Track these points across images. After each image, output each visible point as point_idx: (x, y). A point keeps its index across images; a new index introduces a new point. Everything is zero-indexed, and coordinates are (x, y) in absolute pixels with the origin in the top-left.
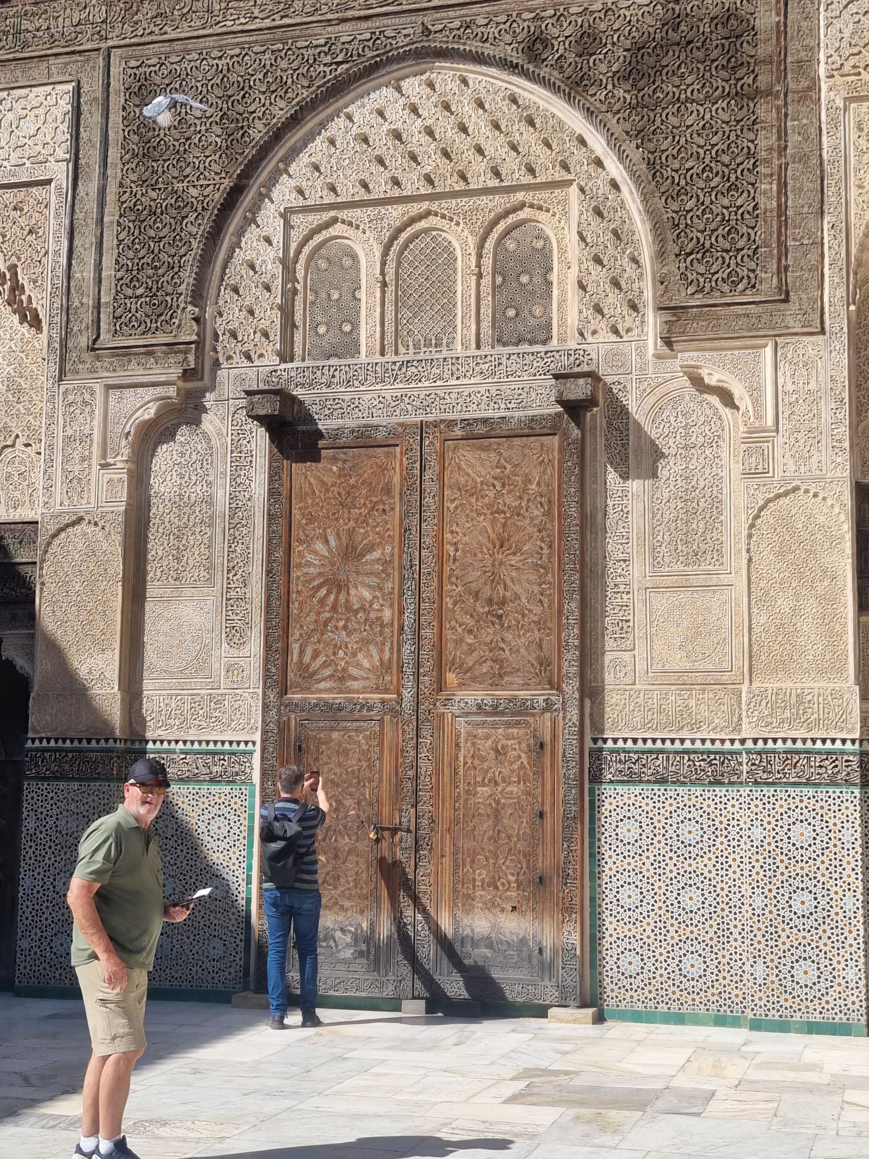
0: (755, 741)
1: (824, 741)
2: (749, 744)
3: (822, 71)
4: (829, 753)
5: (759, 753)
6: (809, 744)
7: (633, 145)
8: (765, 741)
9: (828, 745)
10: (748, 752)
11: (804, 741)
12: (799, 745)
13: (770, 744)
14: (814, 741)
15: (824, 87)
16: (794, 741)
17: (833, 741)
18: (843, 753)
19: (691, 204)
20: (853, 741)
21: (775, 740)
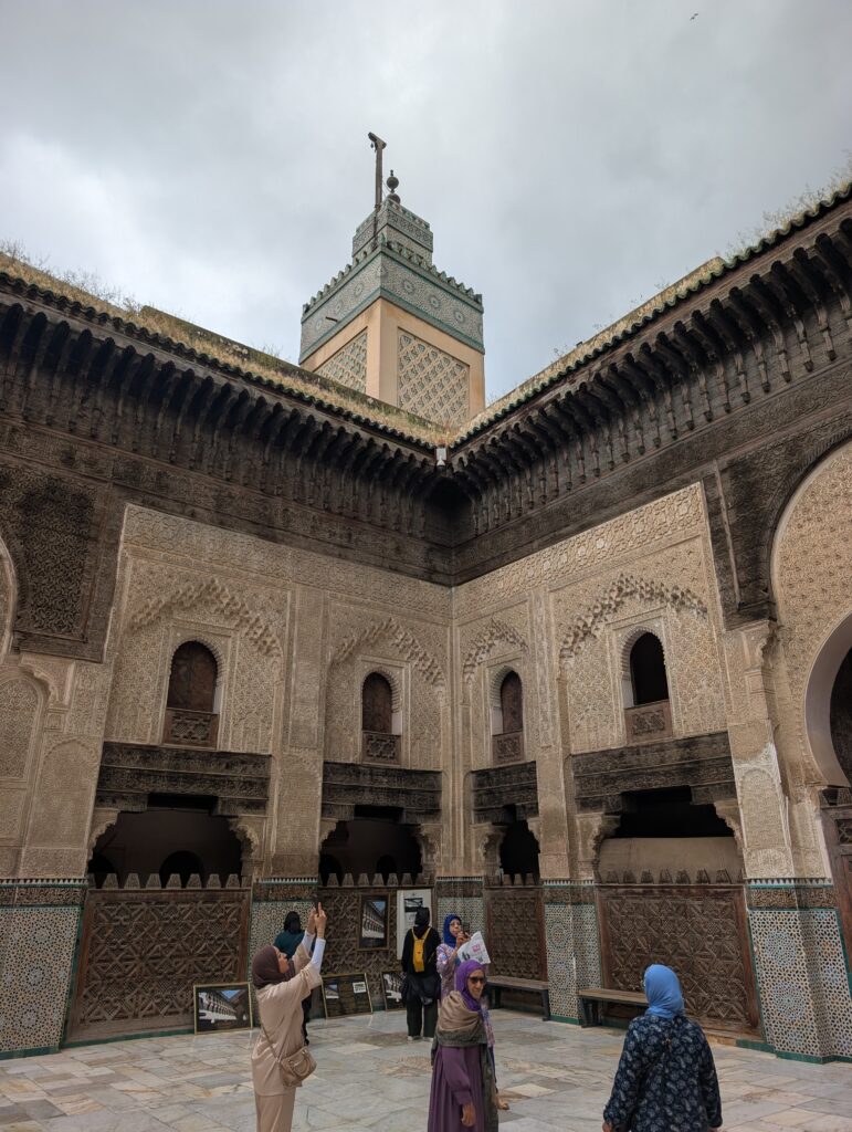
0: (25, 880)
1: (64, 880)
2: (22, 883)
3: (122, 538)
4: (66, 887)
5: (26, 888)
6: (56, 882)
7: (19, 542)
8: (31, 880)
9: (66, 882)
10: (20, 887)
11: (53, 880)
12: (50, 882)
13: (34, 882)
14: (59, 880)
15: (121, 547)
16: (48, 880)
17: (69, 880)
18: (73, 886)
19: (44, 581)
20: (80, 880)
21: (37, 880)
